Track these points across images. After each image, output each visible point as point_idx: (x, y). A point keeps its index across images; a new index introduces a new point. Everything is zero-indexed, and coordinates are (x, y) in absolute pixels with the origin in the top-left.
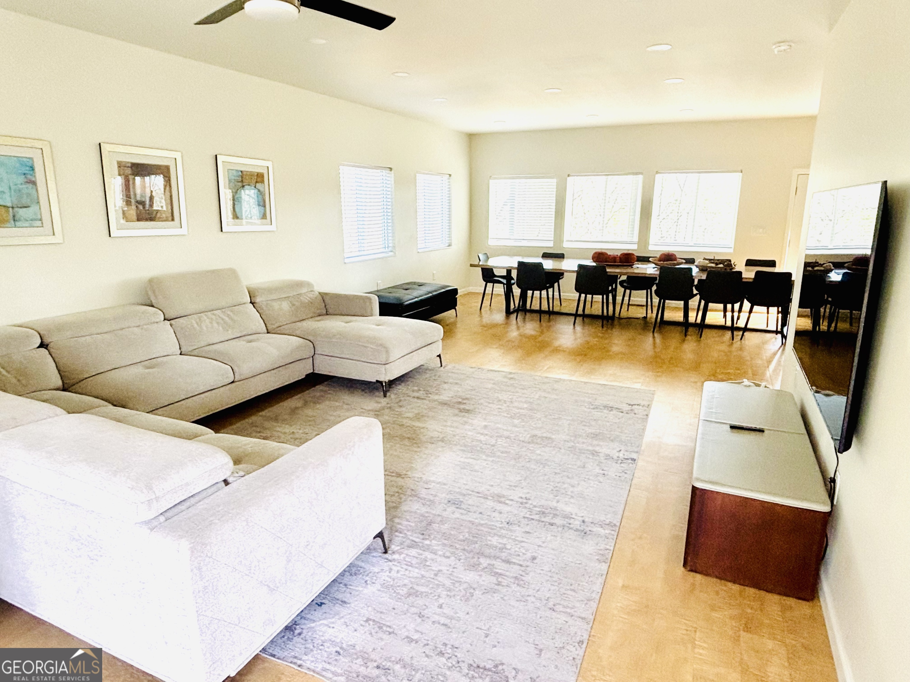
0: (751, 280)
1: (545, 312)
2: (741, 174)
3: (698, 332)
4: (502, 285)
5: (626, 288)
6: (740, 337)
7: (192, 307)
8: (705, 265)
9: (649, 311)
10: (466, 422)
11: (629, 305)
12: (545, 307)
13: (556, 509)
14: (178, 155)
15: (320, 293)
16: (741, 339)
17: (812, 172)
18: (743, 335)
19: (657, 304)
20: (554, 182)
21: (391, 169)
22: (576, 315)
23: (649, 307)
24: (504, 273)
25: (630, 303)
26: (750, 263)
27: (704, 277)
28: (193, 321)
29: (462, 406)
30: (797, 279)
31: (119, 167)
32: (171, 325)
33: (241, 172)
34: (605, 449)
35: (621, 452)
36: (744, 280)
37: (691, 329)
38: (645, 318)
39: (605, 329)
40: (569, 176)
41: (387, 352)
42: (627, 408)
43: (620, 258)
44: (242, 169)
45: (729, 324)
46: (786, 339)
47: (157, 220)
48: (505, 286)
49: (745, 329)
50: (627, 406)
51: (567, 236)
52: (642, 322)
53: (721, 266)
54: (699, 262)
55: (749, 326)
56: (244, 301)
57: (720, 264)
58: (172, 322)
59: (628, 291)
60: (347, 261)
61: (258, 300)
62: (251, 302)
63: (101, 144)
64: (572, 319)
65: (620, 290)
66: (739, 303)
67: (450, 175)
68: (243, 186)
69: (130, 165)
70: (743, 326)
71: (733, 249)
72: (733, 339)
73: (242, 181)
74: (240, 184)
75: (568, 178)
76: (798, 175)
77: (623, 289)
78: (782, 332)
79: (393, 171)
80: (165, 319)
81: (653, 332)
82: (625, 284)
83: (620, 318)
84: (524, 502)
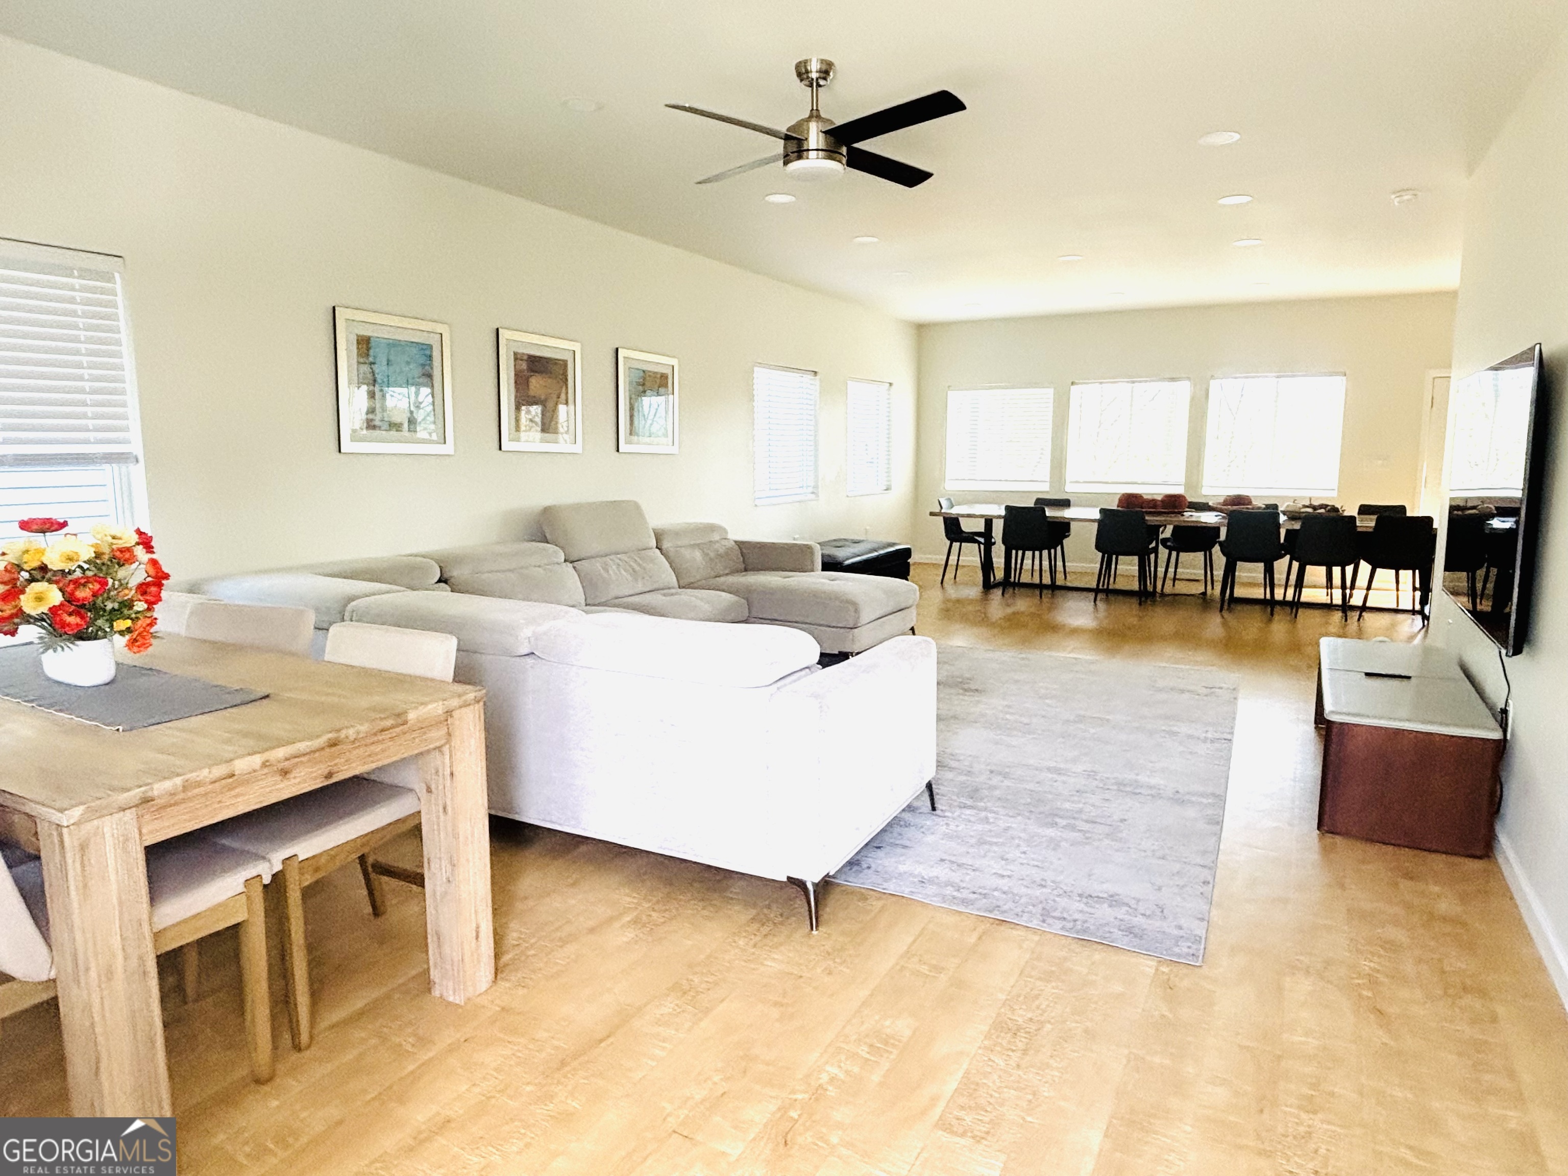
0: (1371, 530)
1: (1046, 587)
2: (1344, 378)
3: (1292, 612)
4: (976, 545)
5: (1171, 550)
6: (1357, 617)
7: (596, 547)
8: (1297, 510)
9: (1209, 587)
10: (979, 702)
11: (1175, 579)
12: (1047, 580)
13: (1136, 781)
14: (576, 347)
15: (736, 542)
16: (1359, 620)
17: (1455, 374)
18: (1360, 616)
19: (1221, 579)
20: (1049, 392)
21: (815, 373)
22: (1096, 591)
23: (1209, 583)
24: (981, 528)
25: (1177, 577)
26: (1365, 510)
27: (1297, 526)
28: (598, 565)
29: (966, 686)
30: (1441, 526)
31: (516, 359)
32: (574, 568)
33: (644, 371)
34: (1184, 729)
35: (1209, 733)
36: (1359, 529)
37: (1277, 609)
38: (1204, 594)
39: (1143, 607)
40: (1073, 383)
41: (857, 611)
42: (1205, 691)
43: (1162, 501)
44: (645, 368)
45: (1338, 600)
46: (1428, 620)
47: (551, 430)
48: (982, 547)
49: (1364, 608)
50: (1204, 689)
51: (1071, 474)
52: (1200, 601)
53: (1322, 511)
54: (1288, 506)
55: (1368, 604)
56: (650, 546)
57: (1321, 508)
58: (575, 564)
59: (1174, 554)
60: (758, 502)
61: (666, 545)
62: (657, 547)
63: (501, 331)
64: (1091, 596)
65: (1163, 552)
66: (1352, 566)
67: (891, 384)
68: (644, 392)
69: (525, 357)
70: (1360, 603)
71: (1336, 491)
72: (1346, 620)
73: (643, 385)
74: (641, 388)
75: (1072, 387)
76: (1434, 378)
77: (1167, 551)
78: (1421, 612)
79: (817, 377)
80: (565, 561)
81: (1221, 610)
82: (1169, 544)
83: (1163, 595)
84: (1091, 775)
